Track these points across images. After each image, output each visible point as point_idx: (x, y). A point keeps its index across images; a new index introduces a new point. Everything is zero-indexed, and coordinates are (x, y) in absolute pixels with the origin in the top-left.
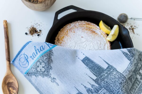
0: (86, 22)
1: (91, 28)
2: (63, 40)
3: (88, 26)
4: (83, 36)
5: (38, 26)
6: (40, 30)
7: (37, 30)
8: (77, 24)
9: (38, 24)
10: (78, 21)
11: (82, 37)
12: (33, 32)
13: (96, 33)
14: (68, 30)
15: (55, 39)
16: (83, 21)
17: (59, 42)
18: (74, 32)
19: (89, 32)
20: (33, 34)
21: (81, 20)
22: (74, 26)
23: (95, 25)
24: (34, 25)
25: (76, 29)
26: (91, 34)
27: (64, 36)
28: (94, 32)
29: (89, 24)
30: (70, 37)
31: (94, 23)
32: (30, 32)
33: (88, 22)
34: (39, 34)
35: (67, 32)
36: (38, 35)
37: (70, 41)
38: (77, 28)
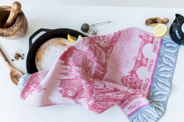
0: (56, 38)
1: (62, 42)
2: (41, 59)
3: (59, 41)
4: (56, 50)
5: (21, 52)
6: (23, 54)
7: (20, 55)
8: (50, 42)
9: (20, 50)
10: (50, 39)
11: (56, 52)
12: (18, 57)
13: (67, 46)
14: (44, 49)
15: (35, 59)
16: (54, 39)
17: (38, 61)
18: (49, 49)
19: (61, 46)
20: (18, 59)
21: (52, 38)
22: (48, 44)
23: (64, 39)
24: (17, 51)
25: (50, 47)
26: (62, 48)
27: (41, 55)
28: (65, 45)
29: (59, 40)
30: (47, 54)
31: (63, 38)
32: (16, 58)
33: (58, 38)
34: (23, 57)
35: (43, 51)
36: (22, 59)
37: (47, 58)
38: (51, 45)
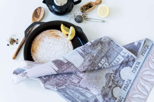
0: (49, 30)
1: (55, 33)
2: (36, 50)
3: (51, 33)
4: (50, 42)
5: (15, 37)
6: (17, 39)
7: (15, 40)
8: (43, 34)
9: (14, 35)
10: (43, 32)
11: (50, 43)
12: (12, 42)
13: (59, 37)
14: (38, 41)
16: (47, 31)
17: (34, 53)
18: (43, 41)
19: (54, 37)
20: (13, 43)
21: (45, 30)
22: (42, 36)
23: (56, 30)
24: (12, 37)
25: (44, 38)
26: (56, 39)
27: (36, 47)
28: (58, 36)
29: (52, 31)
30: (41, 46)
31: (56, 29)
33: (51, 30)
34: (17, 42)
35: (38, 42)
36: (17, 43)
37: (42, 49)
38: (44, 37)
